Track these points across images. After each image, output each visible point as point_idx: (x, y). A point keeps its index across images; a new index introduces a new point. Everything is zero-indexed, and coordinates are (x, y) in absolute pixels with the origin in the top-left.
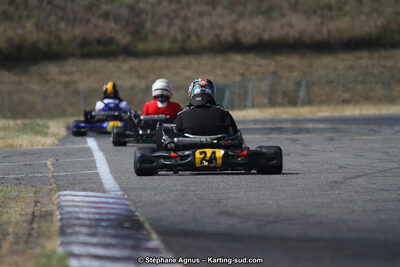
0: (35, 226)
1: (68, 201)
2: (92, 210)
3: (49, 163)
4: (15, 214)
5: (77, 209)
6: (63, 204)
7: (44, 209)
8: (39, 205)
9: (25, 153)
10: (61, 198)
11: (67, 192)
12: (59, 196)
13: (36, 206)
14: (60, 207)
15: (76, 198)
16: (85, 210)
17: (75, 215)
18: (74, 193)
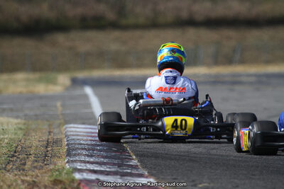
0: (49, 149)
1: (72, 131)
2: (90, 138)
3: (59, 104)
4: (36, 141)
5: (79, 138)
6: (69, 133)
7: (55, 137)
8: (52, 134)
9: (41, 97)
10: (68, 129)
11: (72, 125)
12: (66, 128)
13: (50, 134)
14: (67, 136)
15: (78, 130)
16: (85, 138)
17: (78, 142)
18: (76, 126)
